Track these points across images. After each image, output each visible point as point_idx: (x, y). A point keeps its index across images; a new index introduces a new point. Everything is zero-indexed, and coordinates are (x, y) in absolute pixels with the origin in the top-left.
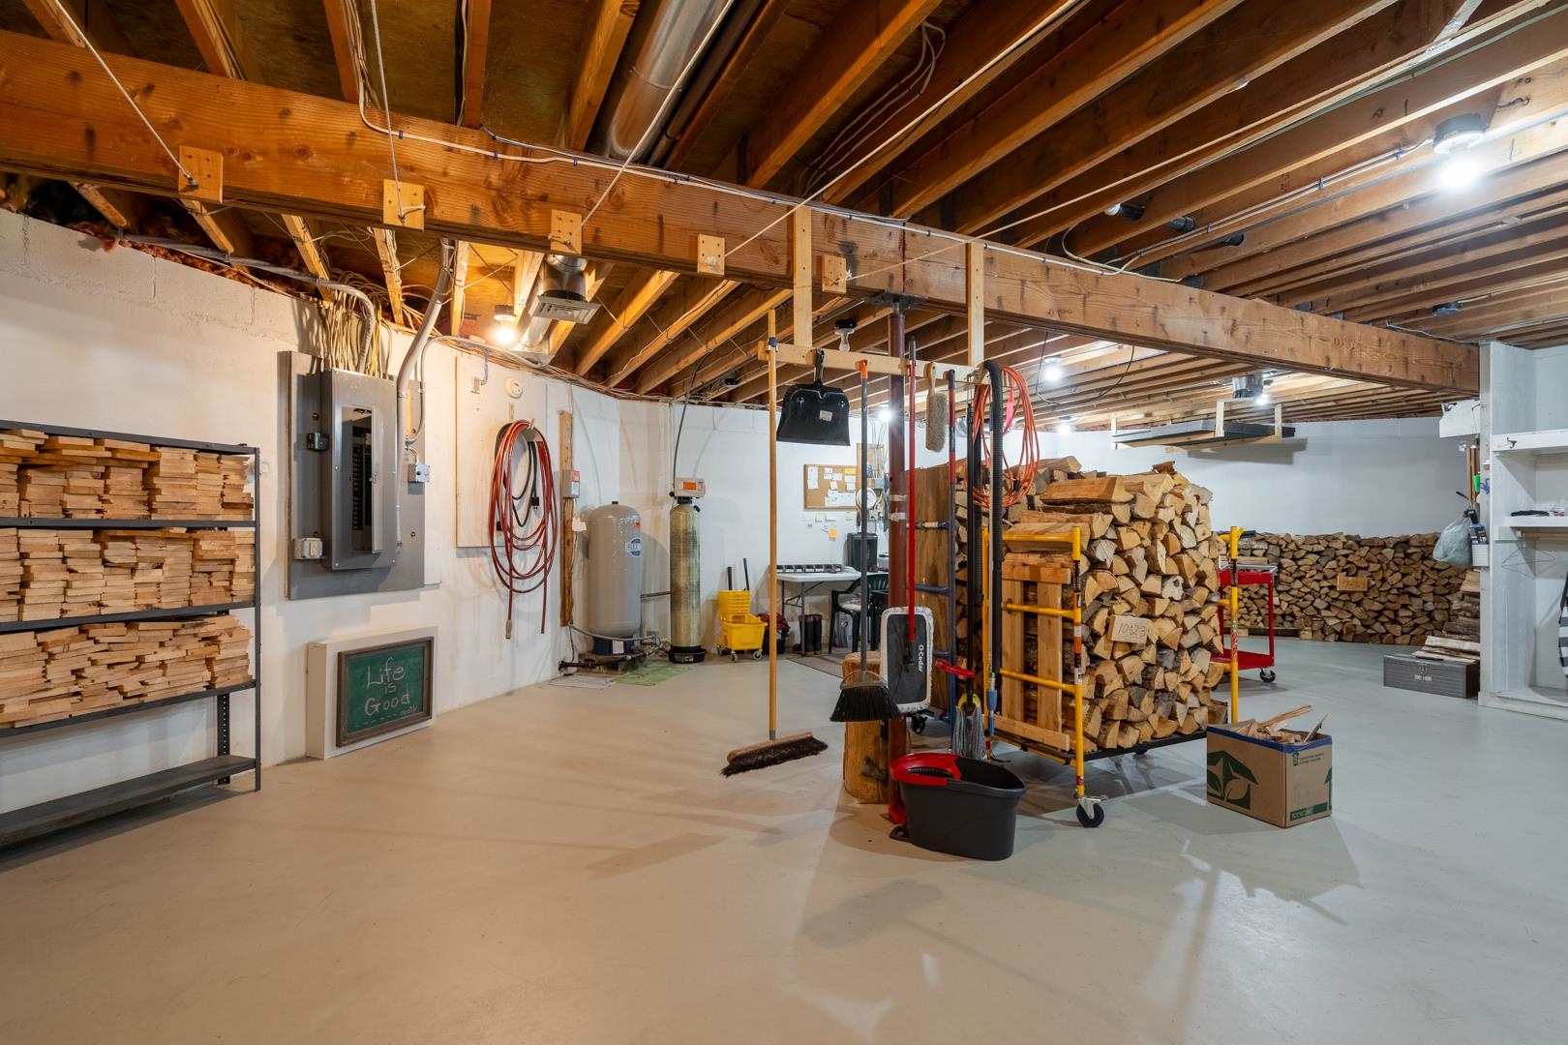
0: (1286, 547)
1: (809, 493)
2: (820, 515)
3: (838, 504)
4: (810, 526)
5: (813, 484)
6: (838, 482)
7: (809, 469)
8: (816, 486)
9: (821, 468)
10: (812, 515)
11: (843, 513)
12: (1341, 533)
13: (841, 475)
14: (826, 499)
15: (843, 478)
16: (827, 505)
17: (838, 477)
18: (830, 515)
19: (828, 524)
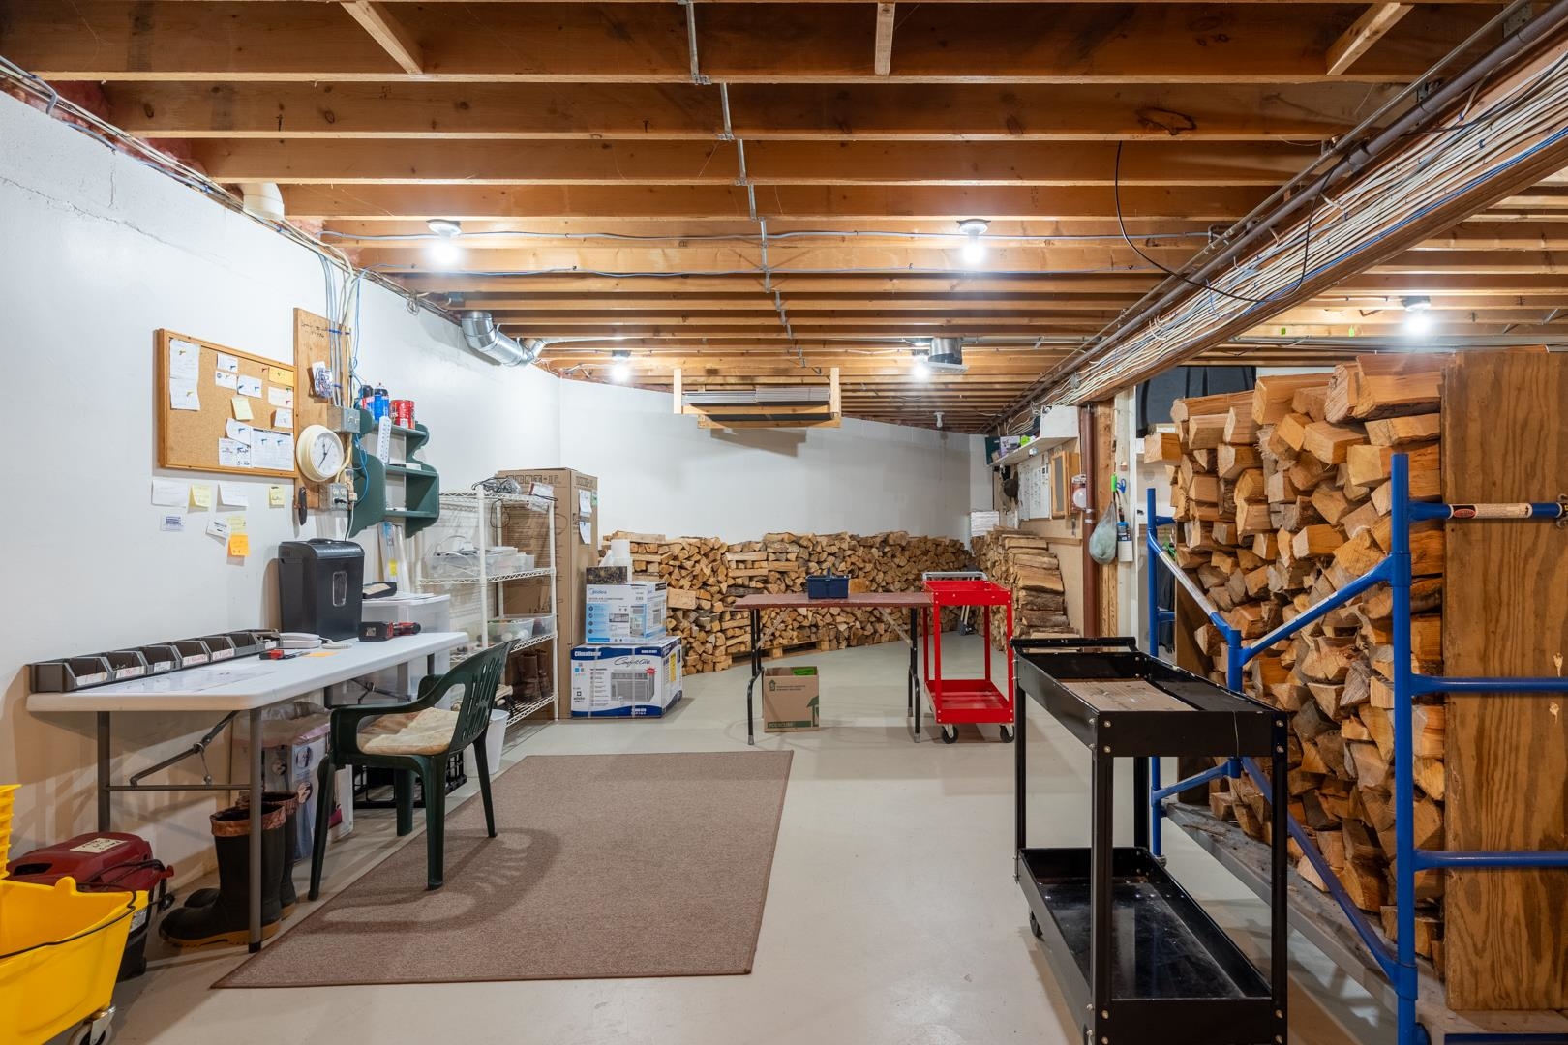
0: (813, 550)
1: (171, 417)
2: (204, 490)
3: (255, 461)
4: (173, 521)
5: (183, 395)
6: (252, 400)
7: (174, 347)
8: (193, 403)
9: (210, 350)
10: (176, 488)
11: (263, 488)
12: (846, 533)
13: (259, 382)
14: (222, 443)
15: (265, 393)
16: (226, 460)
17: (251, 384)
18: (234, 491)
19: (224, 517)
